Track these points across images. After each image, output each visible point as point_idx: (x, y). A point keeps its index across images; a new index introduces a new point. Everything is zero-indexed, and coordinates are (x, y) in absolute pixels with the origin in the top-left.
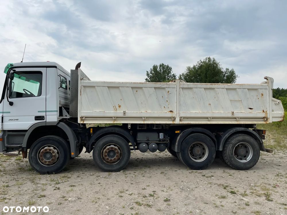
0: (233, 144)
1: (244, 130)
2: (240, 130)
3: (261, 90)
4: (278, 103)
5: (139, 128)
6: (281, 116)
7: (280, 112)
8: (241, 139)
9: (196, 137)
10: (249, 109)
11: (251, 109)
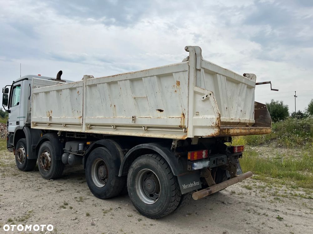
0: (133, 170)
1: (149, 148)
2: (143, 147)
3: (177, 74)
4: (205, 98)
5: (67, 136)
6: (211, 124)
7: (209, 117)
8: (144, 163)
9: (97, 152)
10: (158, 111)
11: (161, 111)
